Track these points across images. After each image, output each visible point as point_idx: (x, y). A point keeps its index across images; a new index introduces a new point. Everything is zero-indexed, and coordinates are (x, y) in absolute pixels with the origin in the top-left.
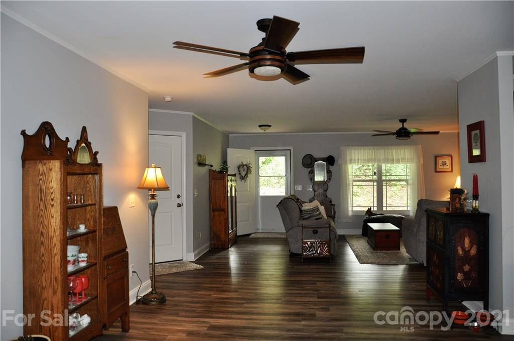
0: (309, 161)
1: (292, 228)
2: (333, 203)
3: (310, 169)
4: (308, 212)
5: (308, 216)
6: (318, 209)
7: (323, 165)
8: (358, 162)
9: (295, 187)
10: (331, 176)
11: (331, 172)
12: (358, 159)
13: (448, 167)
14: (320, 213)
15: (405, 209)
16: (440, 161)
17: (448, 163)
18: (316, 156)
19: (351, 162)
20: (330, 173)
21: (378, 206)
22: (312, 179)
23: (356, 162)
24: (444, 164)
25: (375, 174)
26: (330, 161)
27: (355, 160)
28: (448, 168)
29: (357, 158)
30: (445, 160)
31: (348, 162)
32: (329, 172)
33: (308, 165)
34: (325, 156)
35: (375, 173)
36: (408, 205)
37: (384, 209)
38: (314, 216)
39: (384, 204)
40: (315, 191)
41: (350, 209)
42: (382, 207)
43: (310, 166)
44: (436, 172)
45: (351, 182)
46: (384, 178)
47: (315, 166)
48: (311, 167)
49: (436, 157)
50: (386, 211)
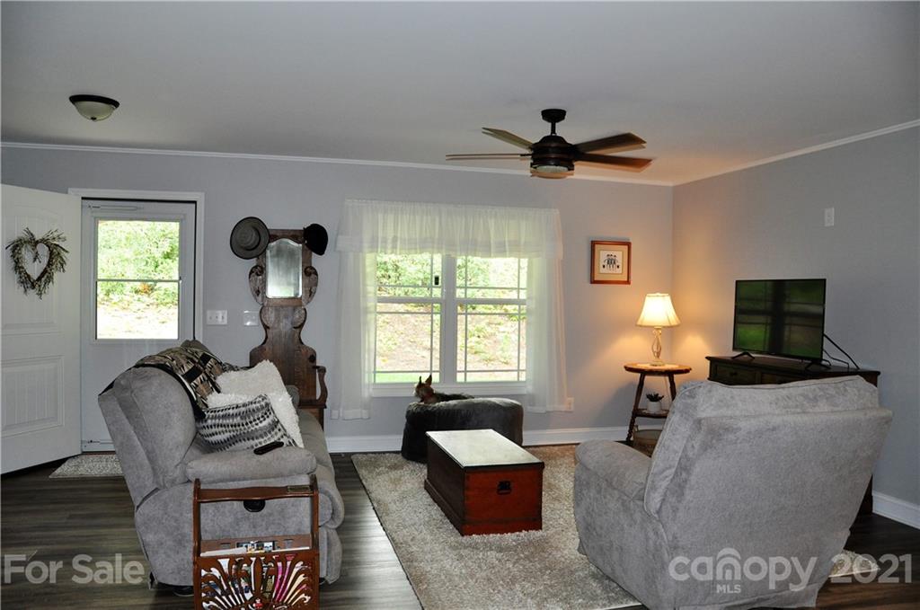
0: (251, 238)
1: (156, 490)
2: (319, 363)
3: (253, 262)
4: (230, 421)
5: (227, 435)
6: (268, 409)
7: (292, 253)
8: (394, 247)
9: (209, 312)
10: (316, 285)
11: (316, 273)
12: (395, 239)
13: (619, 271)
14: (276, 423)
15: (512, 377)
16: (603, 254)
17: (619, 262)
18: (272, 224)
19: (374, 247)
20: (313, 276)
21: (442, 371)
22: (260, 291)
23: (389, 246)
24: (611, 262)
25: (437, 283)
26: (315, 239)
27: (385, 241)
28: (619, 273)
29: (390, 236)
30: (614, 253)
31: (366, 245)
32: (310, 272)
33: (248, 249)
34: (301, 224)
35: (437, 279)
36: (521, 368)
37: (460, 378)
38: (250, 437)
39: (460, 366)
40: (266, 328)
41: (367, 379)
42: (455, 372)
43: (254, 252)
44: (593, 282)
45: (371, 304)
46: (460, 293)
47: (268, 253)
48: (257, 257)
49: (593, 244)
50: (465, 383)
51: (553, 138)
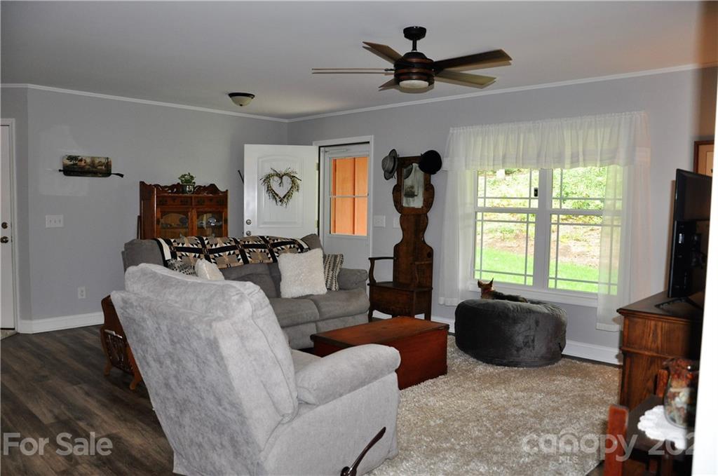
3: (395, 182)
9: (375, 218)
10: (433, 198)
11: (432, 189)
20: (430, 191)
21: (534, 276)
22: (399, 203)
25: (536, 195)
32: (428, 189)
35: (536, 191)
40: (403, 230)
46: (555, 204)
49: (697, 144)
50: (555, 289)
51: (414, 54)
